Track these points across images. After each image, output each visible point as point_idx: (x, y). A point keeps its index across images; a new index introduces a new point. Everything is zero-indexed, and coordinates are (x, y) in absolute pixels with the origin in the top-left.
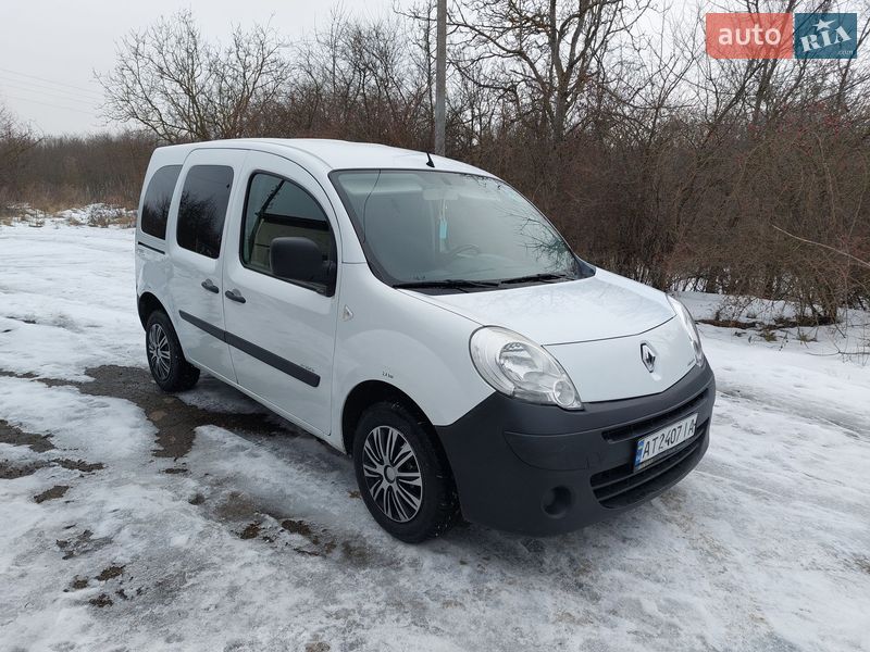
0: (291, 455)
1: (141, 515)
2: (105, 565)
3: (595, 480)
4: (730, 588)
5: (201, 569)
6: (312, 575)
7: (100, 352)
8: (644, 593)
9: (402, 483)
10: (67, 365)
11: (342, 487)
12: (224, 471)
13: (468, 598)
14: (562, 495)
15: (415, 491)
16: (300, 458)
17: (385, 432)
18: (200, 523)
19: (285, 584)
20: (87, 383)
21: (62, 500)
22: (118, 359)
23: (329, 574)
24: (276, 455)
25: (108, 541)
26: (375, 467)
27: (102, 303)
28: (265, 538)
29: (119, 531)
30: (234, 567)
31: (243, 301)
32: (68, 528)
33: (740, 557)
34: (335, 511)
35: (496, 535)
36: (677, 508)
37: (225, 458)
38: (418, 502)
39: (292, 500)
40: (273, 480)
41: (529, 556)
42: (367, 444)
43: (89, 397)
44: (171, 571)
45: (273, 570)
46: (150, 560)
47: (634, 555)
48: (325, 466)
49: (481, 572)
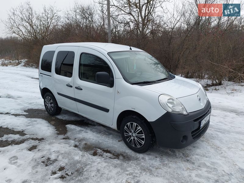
0: (96, 131)
1: (62, 152)
2: (58, 167)
4: (225, 158)
5: (86, 165)
6: (118, 164)
7: (26, 105)
8: (205, 161)
9: (138, 137)
10: (18, 110)
11: (115, 139)
12: (80, 137)
13: (161, 166)
14: (185, 138)
15: (143, 139)
16: (100, 132)
17: (132, 124)
18: (81, 153)
19: (111, 167)
20: (27, 115)
21: (37, 150)
22: (33, 107)
23: (122, 163)
24: (93, 132)
25: (56, 160)
26: (129, 133)
27: (18, 90)
28: (100, 155)
29: (58, 157)
30: (96, 164)
31: (82, 89)
32: (42, 157)
33: (224, 149)
34: (116, 146)
35: (161, 149)
36: (204, 138)
37: (79, 134)
38: (143, 142)
39: (102, 144)
40: (95, 139)
41: (172, 154)
42: (126, 127)
43: (29, 119)
44: (78, 167)
45: (107, 164)
46: (70, 164)
47: (198, 151)
48: (107, 133)
49: (162, 159)
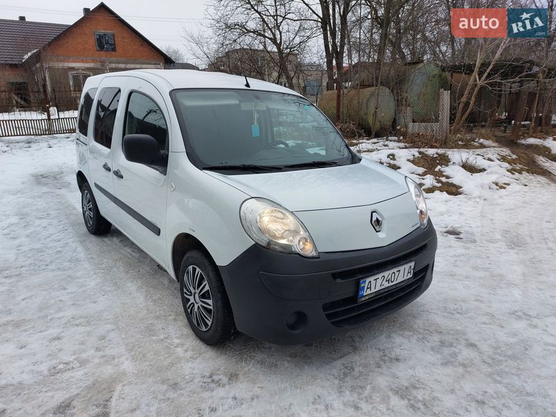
3: (325, 308)
9: (202, 305)
14: (301, 318)
15: (209, 312)
38: (210, 319)
42: (186, 276)
